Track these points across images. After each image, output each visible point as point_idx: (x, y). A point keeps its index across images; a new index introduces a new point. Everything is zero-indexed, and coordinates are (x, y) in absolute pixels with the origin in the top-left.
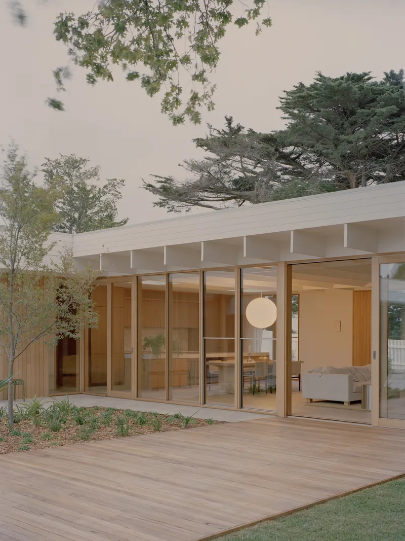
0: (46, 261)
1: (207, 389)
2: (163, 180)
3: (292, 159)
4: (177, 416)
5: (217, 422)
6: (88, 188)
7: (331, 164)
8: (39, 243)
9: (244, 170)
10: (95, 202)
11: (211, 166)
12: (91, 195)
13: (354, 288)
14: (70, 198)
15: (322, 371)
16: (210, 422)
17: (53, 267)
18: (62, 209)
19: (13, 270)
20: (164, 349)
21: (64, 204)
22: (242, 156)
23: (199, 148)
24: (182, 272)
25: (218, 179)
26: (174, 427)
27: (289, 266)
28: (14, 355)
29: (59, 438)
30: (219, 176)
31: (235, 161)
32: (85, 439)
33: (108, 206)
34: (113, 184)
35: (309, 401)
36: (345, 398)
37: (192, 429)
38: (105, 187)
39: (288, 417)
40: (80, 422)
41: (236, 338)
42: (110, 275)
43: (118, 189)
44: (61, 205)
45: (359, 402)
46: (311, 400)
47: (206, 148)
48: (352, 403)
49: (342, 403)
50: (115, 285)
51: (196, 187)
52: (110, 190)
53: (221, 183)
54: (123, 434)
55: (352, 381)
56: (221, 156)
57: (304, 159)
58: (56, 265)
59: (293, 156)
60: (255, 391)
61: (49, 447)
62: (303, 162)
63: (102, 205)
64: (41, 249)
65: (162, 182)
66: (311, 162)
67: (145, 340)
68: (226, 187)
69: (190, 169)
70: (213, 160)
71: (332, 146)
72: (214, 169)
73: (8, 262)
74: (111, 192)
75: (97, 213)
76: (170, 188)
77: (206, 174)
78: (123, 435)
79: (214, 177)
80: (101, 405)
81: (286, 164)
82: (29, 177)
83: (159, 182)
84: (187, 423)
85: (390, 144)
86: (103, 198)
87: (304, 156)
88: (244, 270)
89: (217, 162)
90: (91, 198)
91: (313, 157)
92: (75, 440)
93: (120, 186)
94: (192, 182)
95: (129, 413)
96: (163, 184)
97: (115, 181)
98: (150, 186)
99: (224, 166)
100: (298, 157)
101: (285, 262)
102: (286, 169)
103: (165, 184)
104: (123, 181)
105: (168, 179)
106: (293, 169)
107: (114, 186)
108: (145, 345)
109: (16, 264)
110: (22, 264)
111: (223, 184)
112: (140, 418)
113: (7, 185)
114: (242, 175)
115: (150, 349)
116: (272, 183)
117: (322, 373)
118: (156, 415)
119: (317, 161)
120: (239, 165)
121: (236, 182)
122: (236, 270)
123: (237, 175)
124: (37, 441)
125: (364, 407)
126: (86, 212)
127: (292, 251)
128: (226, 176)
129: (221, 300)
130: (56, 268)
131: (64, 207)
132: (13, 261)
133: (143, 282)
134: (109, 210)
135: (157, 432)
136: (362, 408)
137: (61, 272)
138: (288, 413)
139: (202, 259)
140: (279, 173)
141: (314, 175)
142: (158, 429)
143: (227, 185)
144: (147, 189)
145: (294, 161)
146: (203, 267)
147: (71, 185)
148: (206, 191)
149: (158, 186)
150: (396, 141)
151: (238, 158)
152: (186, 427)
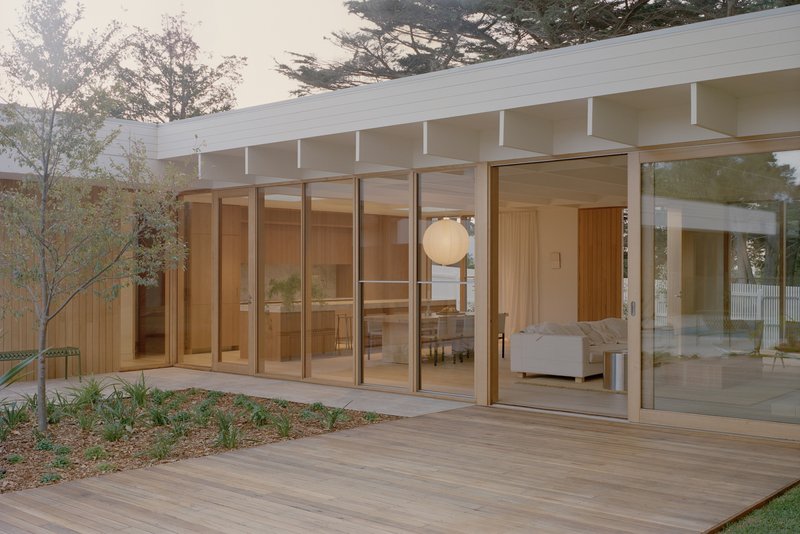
0: (102, 162)
1: (366, 356)
2: (303, 59)
3: (480, 30)
4: (317, 407)
5: (383, 418)
6: (195, 69)
7: (534, 37)
8: (91, 132)
9: (414, 45)
10: (206, 87)
11: (370, 39)
12: (200, 79)
13: (579, 205)
14: (170, 82)
15: (541, 331)
16: (372, 418)
17: (115, 172)
18: (159, 97)
19: (47, 176)
20: (298, 296)
21: (162, 91)
22: (413, 26)
23: (353, 14)
24: (327, 180)
25: (378, 58)
26: (311, 429)
27: (494, 169)
28: (47, 314)
29: (117, 454)
30: (380, 53)
31: (403, 33)
32: (162, 456)
33: (224, 94)
34: (230, 62)
35: (521, 376)
36: (578, 372)
37: (342, 431)
38: (221, 66)
39: (494, 405)
40: (159, 421)
41: (411, 281)
42: (215, 186)
43: (238, 71)
44: (157, 93)
45: (599, 376)
46: (524, 374)
47: (362, 14)
48: (588, 379)
49: (573, 379)
50: (225, 201)
51: (350, 68)
52: (227, 72)
53: (383, 62)
54: (227, 444)
55: (587, 345)
56: (382, 26)
57: (497, 30)
58: (118, 168)
59: (481, 27)
60: (437, 360)
61: (95, 473)
62: (495, 35)
63: (216, 93)
64: (92, 143)
65: (300, 62)
66: (507, 34)
67: (270, 284)
68: (389, 69)
69: (339, 43)
70: (371, 31)
71: (537, 12)
72: (373, 44)
73: (39, 163)
74: (228, 74)
75: (208, 104)
76: (312, 70)
77: (363, 50)
78: (226, 447)
79: (373, 55)
80: (200, 387)
81: (472, 37)
82: (68, 21)
83: (297, 61)
84: (332, 421)
85: (616, 8)
86: (216, 84)
87: (497, 26)
88: (423, 176)
89: (377, 34)
90: (200, 83)
91: (510, 27)
92: (144, 459)
93: (240, 65)
94: (343, 62)
95: (242, 401)
96: (302, 64)
97: (233, 59)
98: (284, 67)
99: (387, 41)
100: (488, 28)
101: (489, 163)
102: (472, 44)
103: (305, 65)
104: (245, 59)
105: (309, 58)
106: (482, 44)
107: (233, 65)
108: (272, 291)
109: (50, 166)
110: (62, 167)
111: (385, 64)
112: (257, 414)
113: (32, 35)
114: (412, 52)
115: (279, 296)
116: (454, 63)
117: (541, 333)
118: (284, 405)
119: (516, 33)
120: (408, 38)
121: (402, 62)
122: (411, 177)
123: (405, 51)
124: (77, 461)
125: (609, 385)
126: (193, 102)
127: (501, 143)
128: (389, 54)
129: (386, 224)
130: (118, 172)
131: (161, 95)
132: (46, 162)
133: (267, 197)
134: (225, 100)
135: (284, 439)
136: (605, 387)
137: (126, 179)
138: (493, 398)
139: (357, 159)
140: (462, 51)
141: (511, 51)
142: (285, 434)
143: (391, 65)
144: (280, 71)
145: (481, 34)
146: (359, 171)
147: (171, 64)
148: (363, 74)
149: (296, 67)
150: (624, 5)
151: (407, 28)
152: (333, 429)
